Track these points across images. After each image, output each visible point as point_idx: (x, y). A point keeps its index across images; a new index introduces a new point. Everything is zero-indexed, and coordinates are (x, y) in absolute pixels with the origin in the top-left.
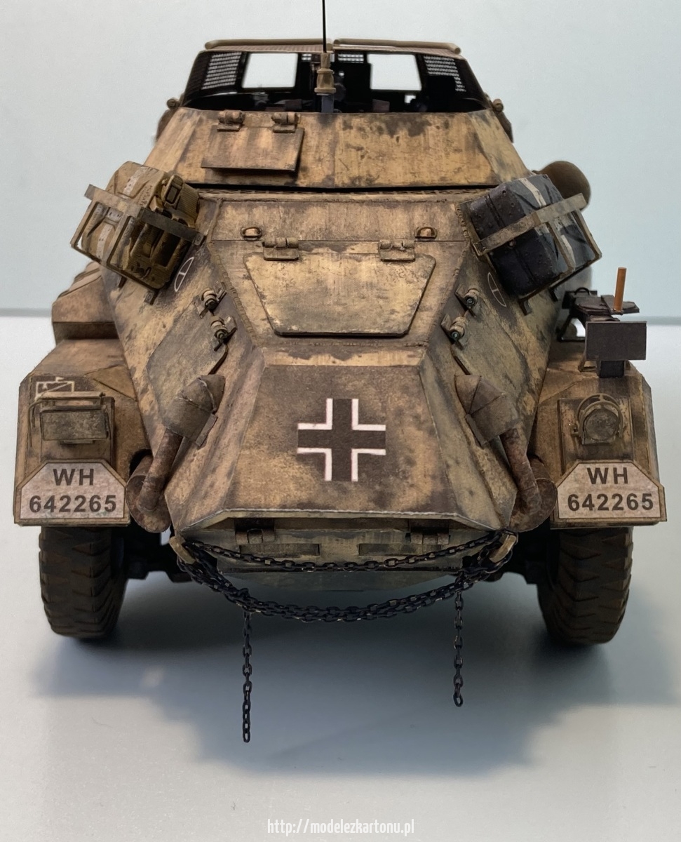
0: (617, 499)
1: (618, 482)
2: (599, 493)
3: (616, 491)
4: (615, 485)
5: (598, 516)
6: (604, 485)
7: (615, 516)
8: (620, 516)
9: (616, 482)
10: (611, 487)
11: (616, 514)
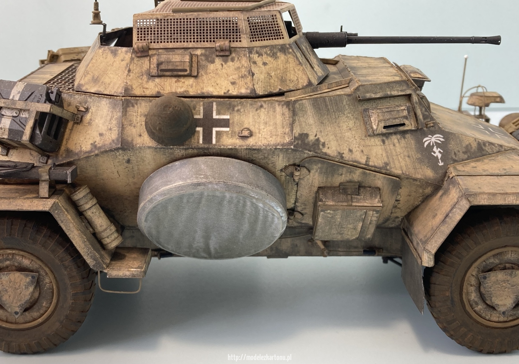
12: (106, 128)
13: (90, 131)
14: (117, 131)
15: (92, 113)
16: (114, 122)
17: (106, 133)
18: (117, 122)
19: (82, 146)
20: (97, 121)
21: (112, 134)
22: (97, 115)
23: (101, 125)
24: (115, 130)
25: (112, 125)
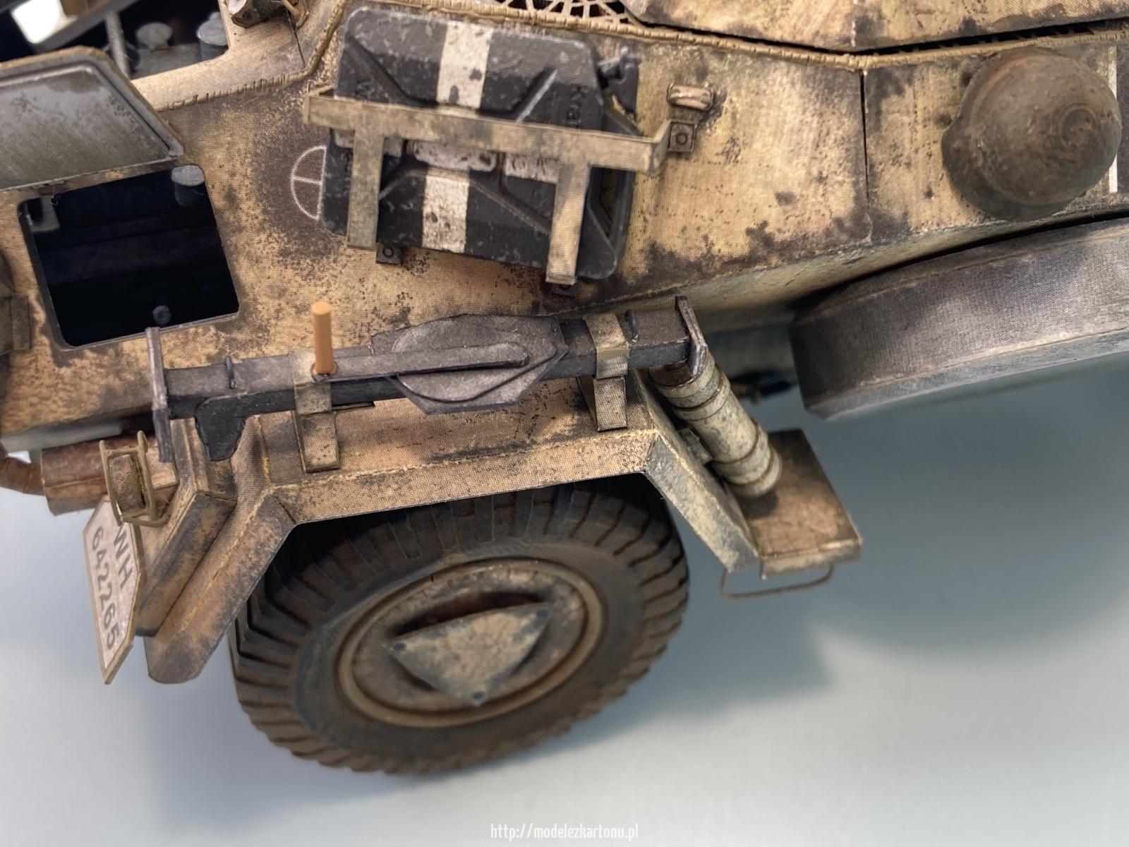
0: (108, 592)
1: (121, 575)
2: (109, 561)
3: (113, 582)
4: (117, 575)
9: (120, 572)
10: (115, 571)
11: (98, 606)
12: (802, 173)
13: (734, 186)
14: (848, 187)
15: (734, 115)
16: (833, 154)
17: (805, 193)
18: (843, 153)
19: (711, 238)
20: (757, 146)
21: (832, 198)
22: (757, 124)
23: (778, 163)
24: (841, 183)
25: (826, 163)
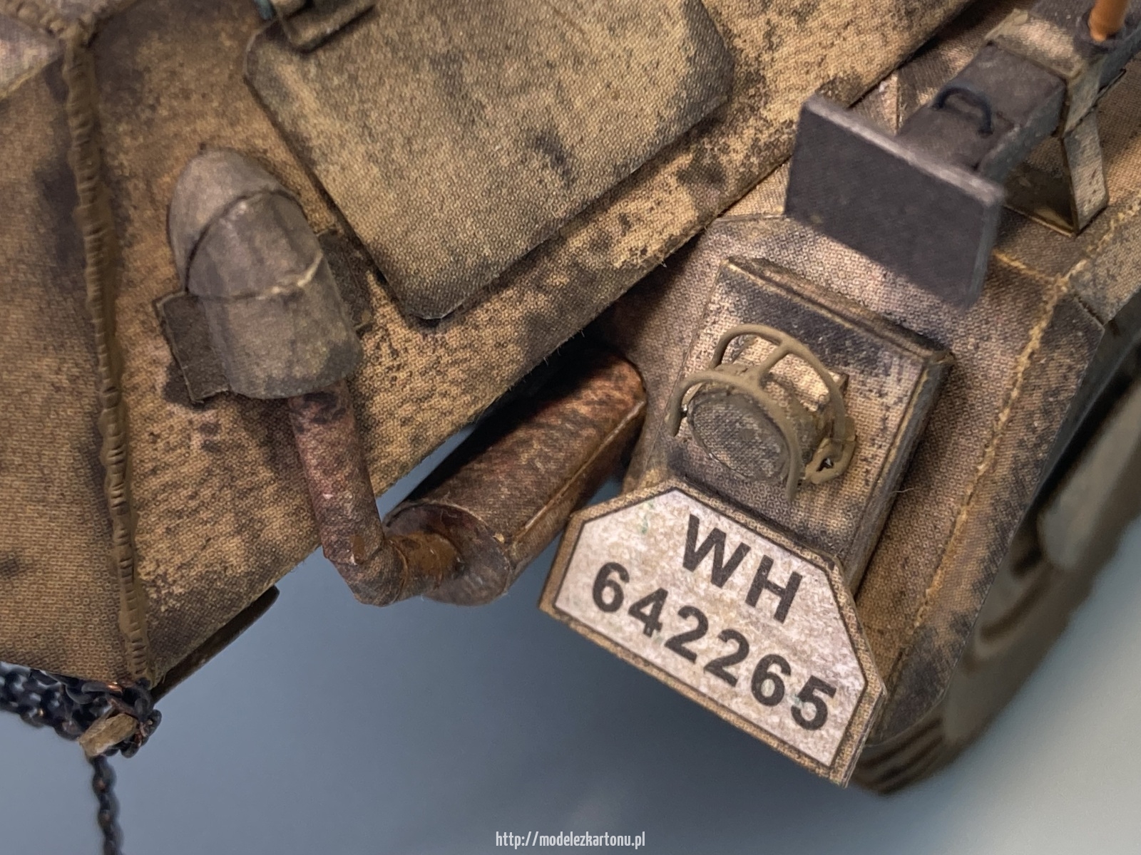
0: (731, 648)
1: (760, 603)
2: (691, 601)
3: (740, 626)
4: (745, 608)
5: (658, 661)
6: (714, 588)
7: (704, 689)
8: (715, 697)
9: (752, 599)
10: (732, 604)
11: (709, 687)
